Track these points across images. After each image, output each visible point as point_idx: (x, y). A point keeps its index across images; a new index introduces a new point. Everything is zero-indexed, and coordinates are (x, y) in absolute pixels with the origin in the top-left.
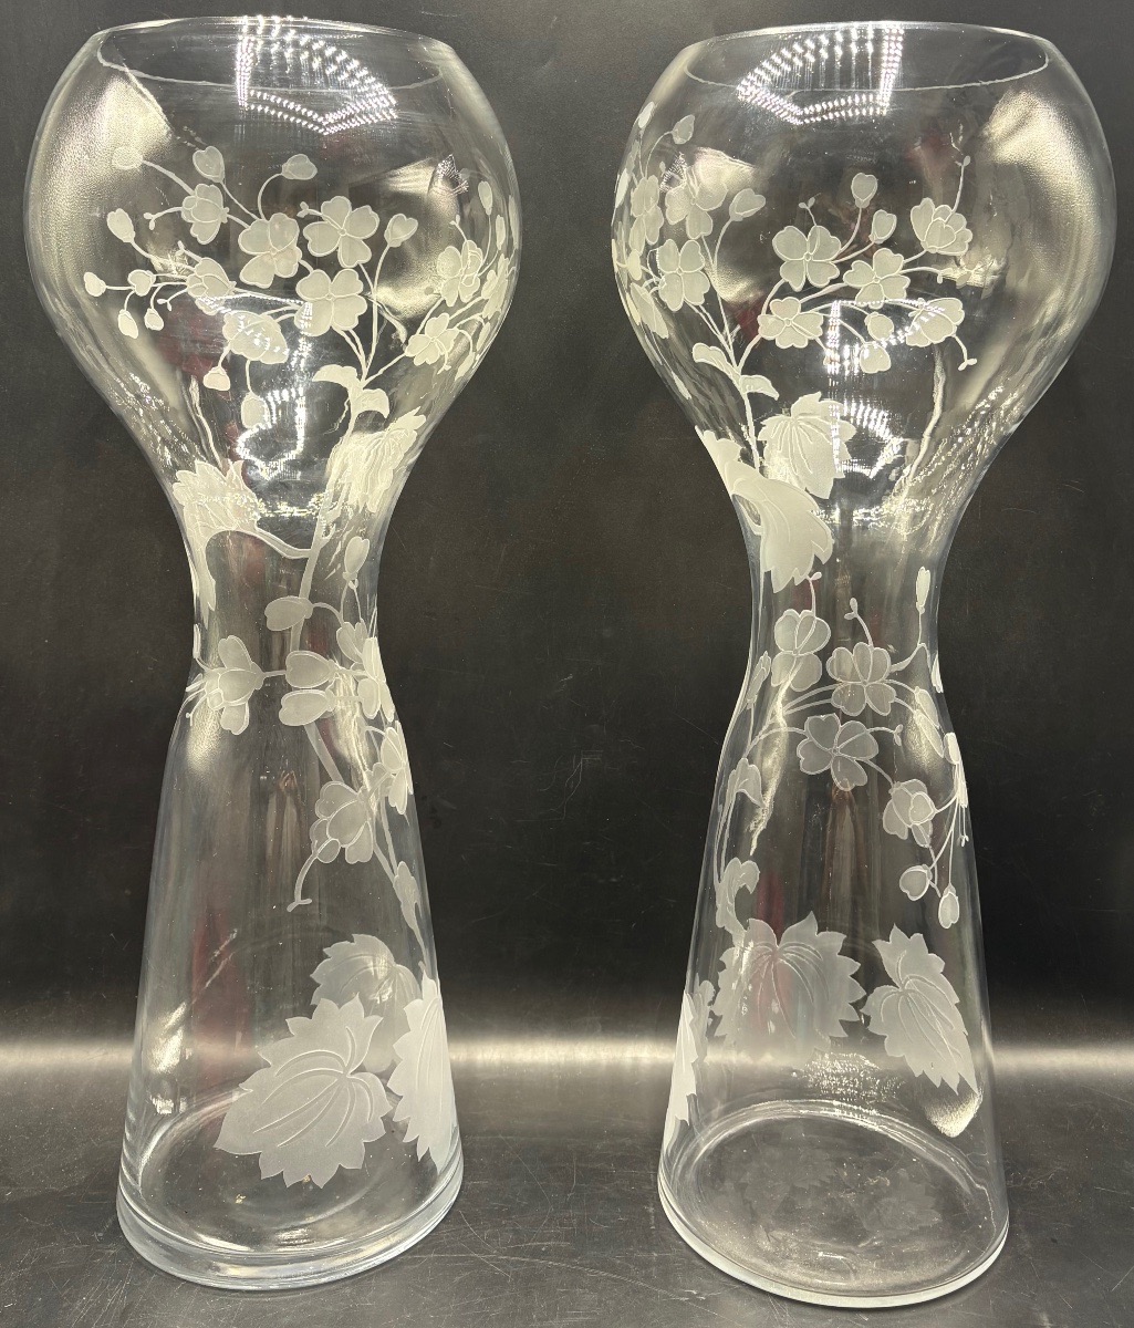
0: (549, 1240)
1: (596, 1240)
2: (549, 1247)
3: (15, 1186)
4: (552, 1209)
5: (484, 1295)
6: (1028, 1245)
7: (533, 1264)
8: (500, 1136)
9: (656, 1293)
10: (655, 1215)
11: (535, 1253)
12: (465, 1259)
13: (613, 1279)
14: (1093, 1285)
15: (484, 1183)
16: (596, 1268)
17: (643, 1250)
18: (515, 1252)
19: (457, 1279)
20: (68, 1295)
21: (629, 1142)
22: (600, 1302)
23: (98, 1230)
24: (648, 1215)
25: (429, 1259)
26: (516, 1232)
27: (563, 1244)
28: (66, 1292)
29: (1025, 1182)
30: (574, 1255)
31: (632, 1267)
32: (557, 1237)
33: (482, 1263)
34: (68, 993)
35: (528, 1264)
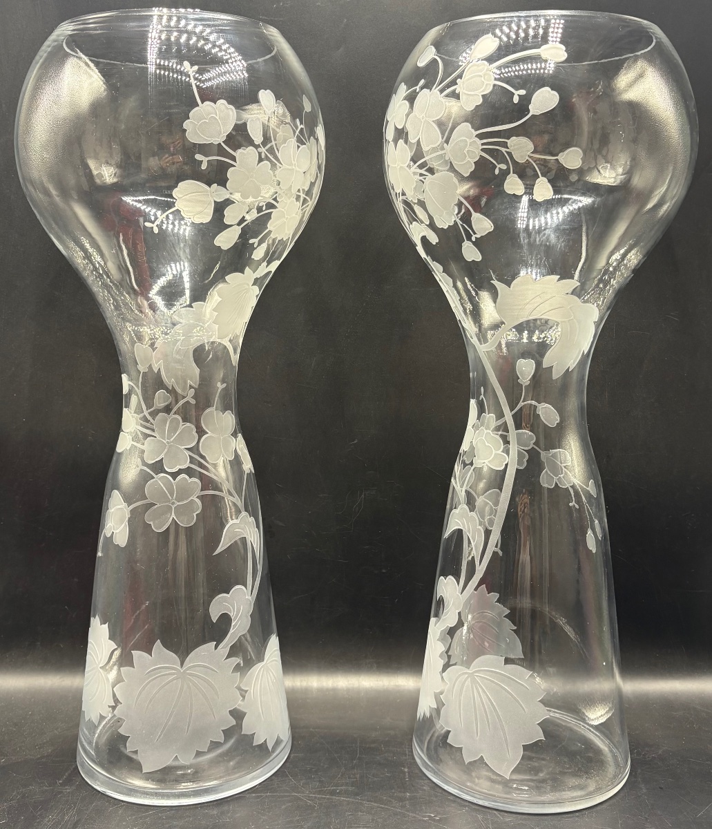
0: (341, 786)
1: (371, 786)
2: (341, 790)
3: (7, 756)
4: (343, 769)
5: (300, 816)
6: (644, 791)
7: (331, 799)
8: (311, 729)
9: (409, 816)
10: (409, 773)
11: (333, 793)
12: (290, 796)
13: (381, 807)
14: (685, 813)
15: (301, 755)
16: (372, 802)
17: (400, 792)
18: (319, 792)
19: (283, 807)
20: (40, 815)
21: (392, 733)
22: (373, 820)
23: (59, 780)
24: (404, 773)
25: (266, 796)
26: (321, 782)
27: (350, 788)
28: (39, 813)
29: (643, 755)
30: (357, 794)
31: (393, 801)
32: (347, 784)
33: (299, 799)
34: (39, 643)
35: (328, 799)
